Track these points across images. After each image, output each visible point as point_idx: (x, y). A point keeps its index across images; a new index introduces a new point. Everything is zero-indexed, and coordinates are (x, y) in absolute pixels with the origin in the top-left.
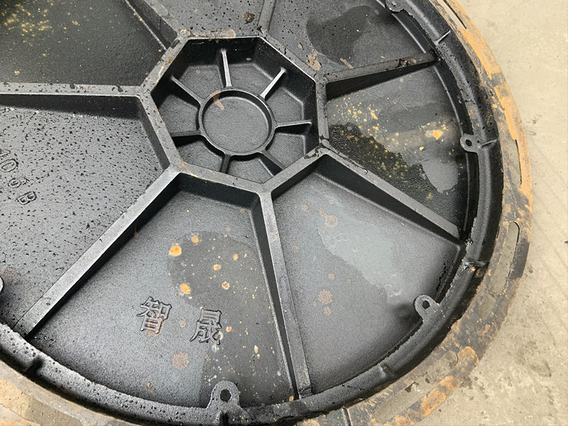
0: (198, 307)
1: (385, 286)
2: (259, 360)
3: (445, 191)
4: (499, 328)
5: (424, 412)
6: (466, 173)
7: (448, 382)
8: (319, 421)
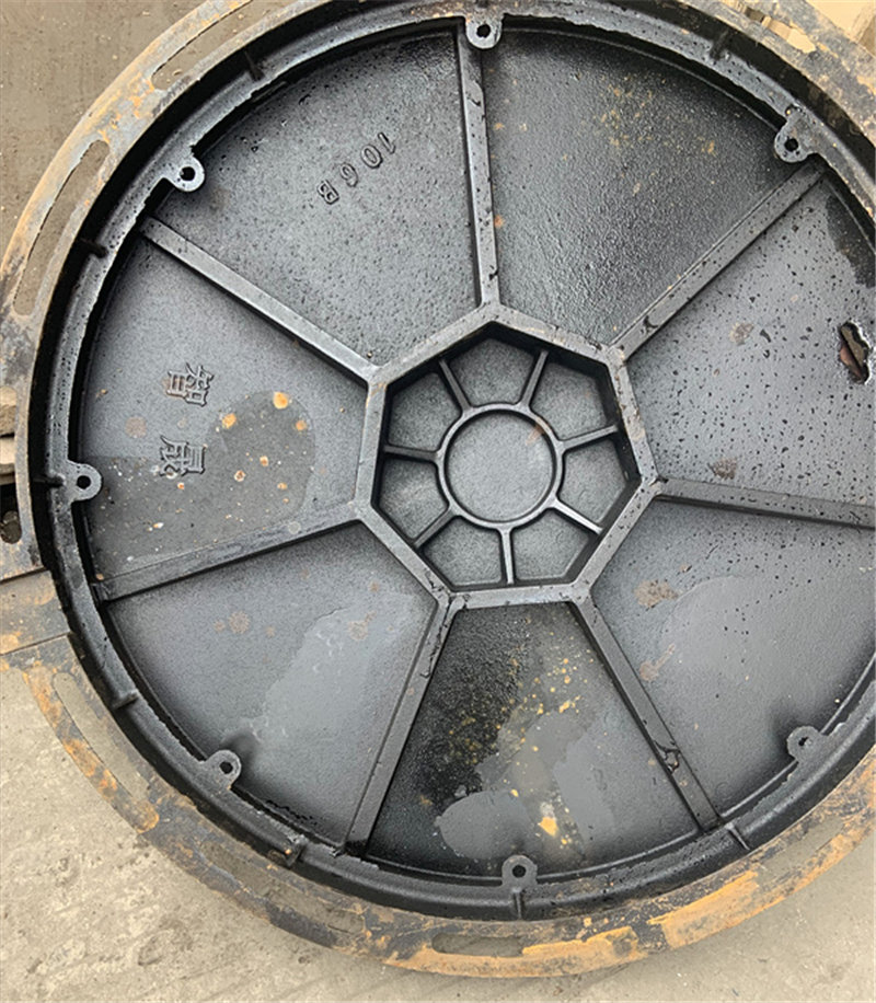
0: (207, 441)
1: (264, 716)
2: (144, 530)
3: (437, 829)
4: (189, 872)
5: (68, 742)
6: (481, 875)
7: (110, 783)
8: (53, 600)
